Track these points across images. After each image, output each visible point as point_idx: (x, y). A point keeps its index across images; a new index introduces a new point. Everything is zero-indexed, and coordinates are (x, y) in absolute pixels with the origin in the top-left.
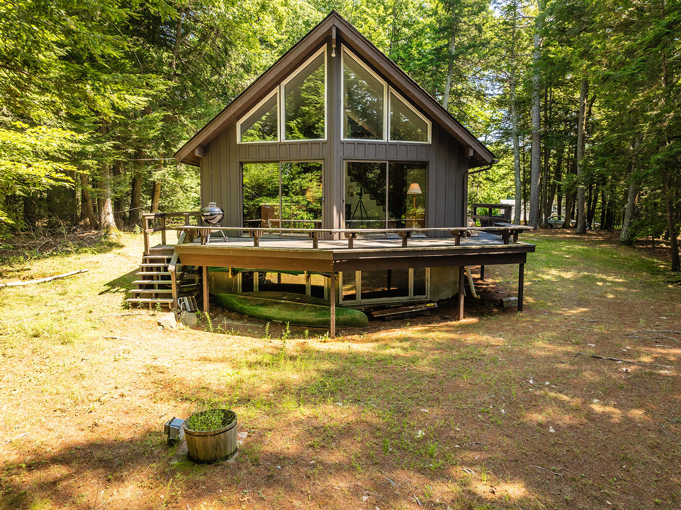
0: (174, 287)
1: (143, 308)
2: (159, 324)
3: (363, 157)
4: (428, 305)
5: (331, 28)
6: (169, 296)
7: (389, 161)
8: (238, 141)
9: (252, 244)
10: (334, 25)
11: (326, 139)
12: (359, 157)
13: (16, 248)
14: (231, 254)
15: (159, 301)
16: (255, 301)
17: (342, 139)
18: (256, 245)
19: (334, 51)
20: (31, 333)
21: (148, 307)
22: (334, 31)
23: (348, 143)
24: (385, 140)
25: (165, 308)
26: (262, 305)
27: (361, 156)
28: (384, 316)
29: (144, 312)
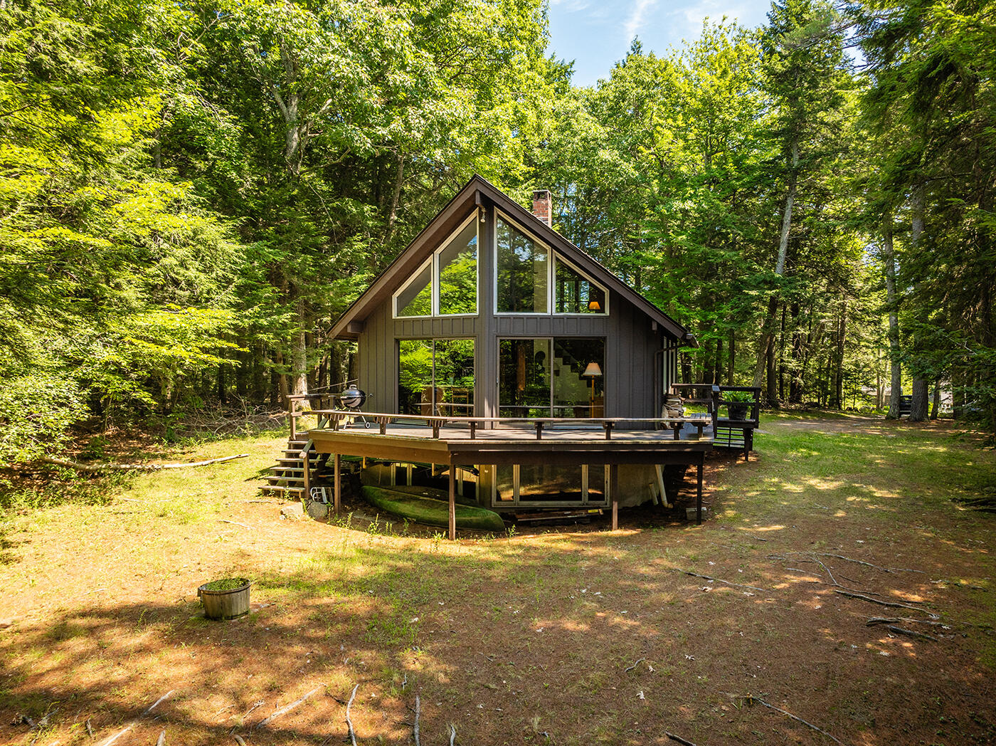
0: (306, 474)
1: (274, 496)
2: (282, 513)
3: (521, 334)
4: (590, 511)
5: (475, 193)
6: (301, 485)
7: (554, 338)
8: (394, 316)
9: (378, 431)
10: (477, 190)
11: (477, 313)
12: (516, 334)
13: (189, 428)
14: (357, 441)
15: (288, 489)
16: (395, 496)
17: (495, 313)
18: (383, 432)
19: (484, 216)
20: (160, 513)
21: (279, 496)
22: (478, 196)
23: (502, 318)
24: (549, 313)
25: (295, 497)
26: (400, 500)
27: (519, 333)
28: (530, 521)
29: (275, 500)
